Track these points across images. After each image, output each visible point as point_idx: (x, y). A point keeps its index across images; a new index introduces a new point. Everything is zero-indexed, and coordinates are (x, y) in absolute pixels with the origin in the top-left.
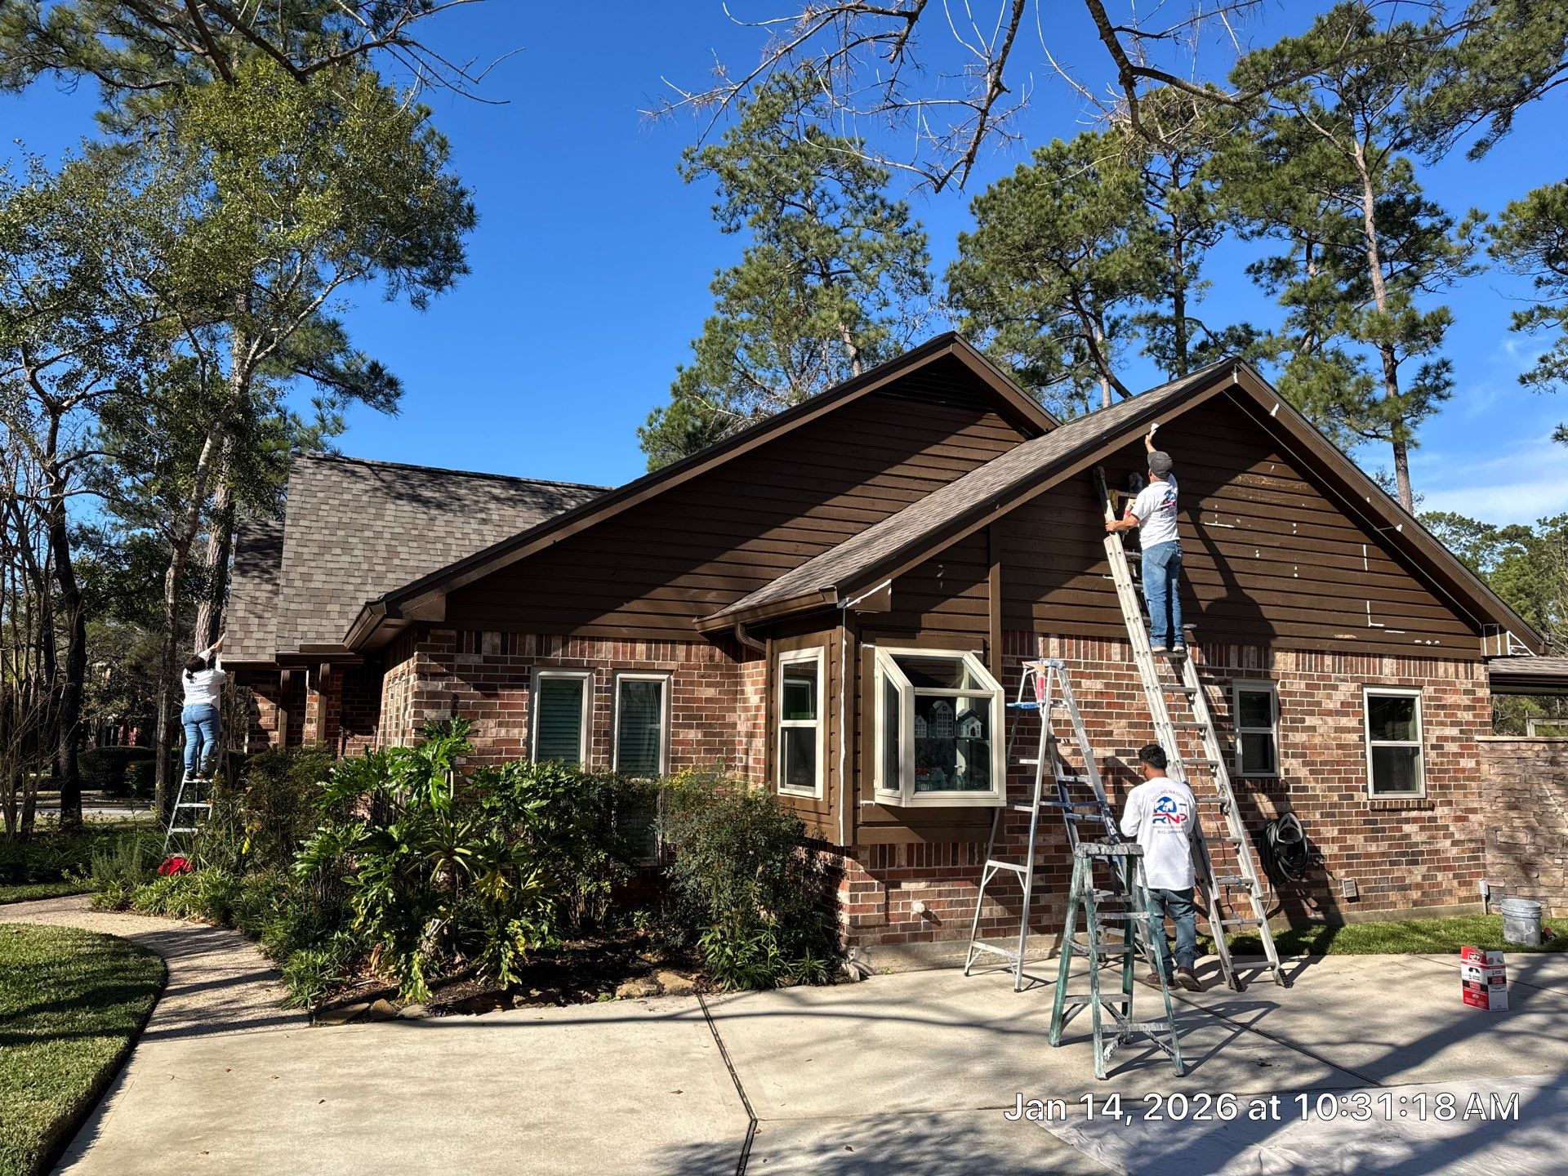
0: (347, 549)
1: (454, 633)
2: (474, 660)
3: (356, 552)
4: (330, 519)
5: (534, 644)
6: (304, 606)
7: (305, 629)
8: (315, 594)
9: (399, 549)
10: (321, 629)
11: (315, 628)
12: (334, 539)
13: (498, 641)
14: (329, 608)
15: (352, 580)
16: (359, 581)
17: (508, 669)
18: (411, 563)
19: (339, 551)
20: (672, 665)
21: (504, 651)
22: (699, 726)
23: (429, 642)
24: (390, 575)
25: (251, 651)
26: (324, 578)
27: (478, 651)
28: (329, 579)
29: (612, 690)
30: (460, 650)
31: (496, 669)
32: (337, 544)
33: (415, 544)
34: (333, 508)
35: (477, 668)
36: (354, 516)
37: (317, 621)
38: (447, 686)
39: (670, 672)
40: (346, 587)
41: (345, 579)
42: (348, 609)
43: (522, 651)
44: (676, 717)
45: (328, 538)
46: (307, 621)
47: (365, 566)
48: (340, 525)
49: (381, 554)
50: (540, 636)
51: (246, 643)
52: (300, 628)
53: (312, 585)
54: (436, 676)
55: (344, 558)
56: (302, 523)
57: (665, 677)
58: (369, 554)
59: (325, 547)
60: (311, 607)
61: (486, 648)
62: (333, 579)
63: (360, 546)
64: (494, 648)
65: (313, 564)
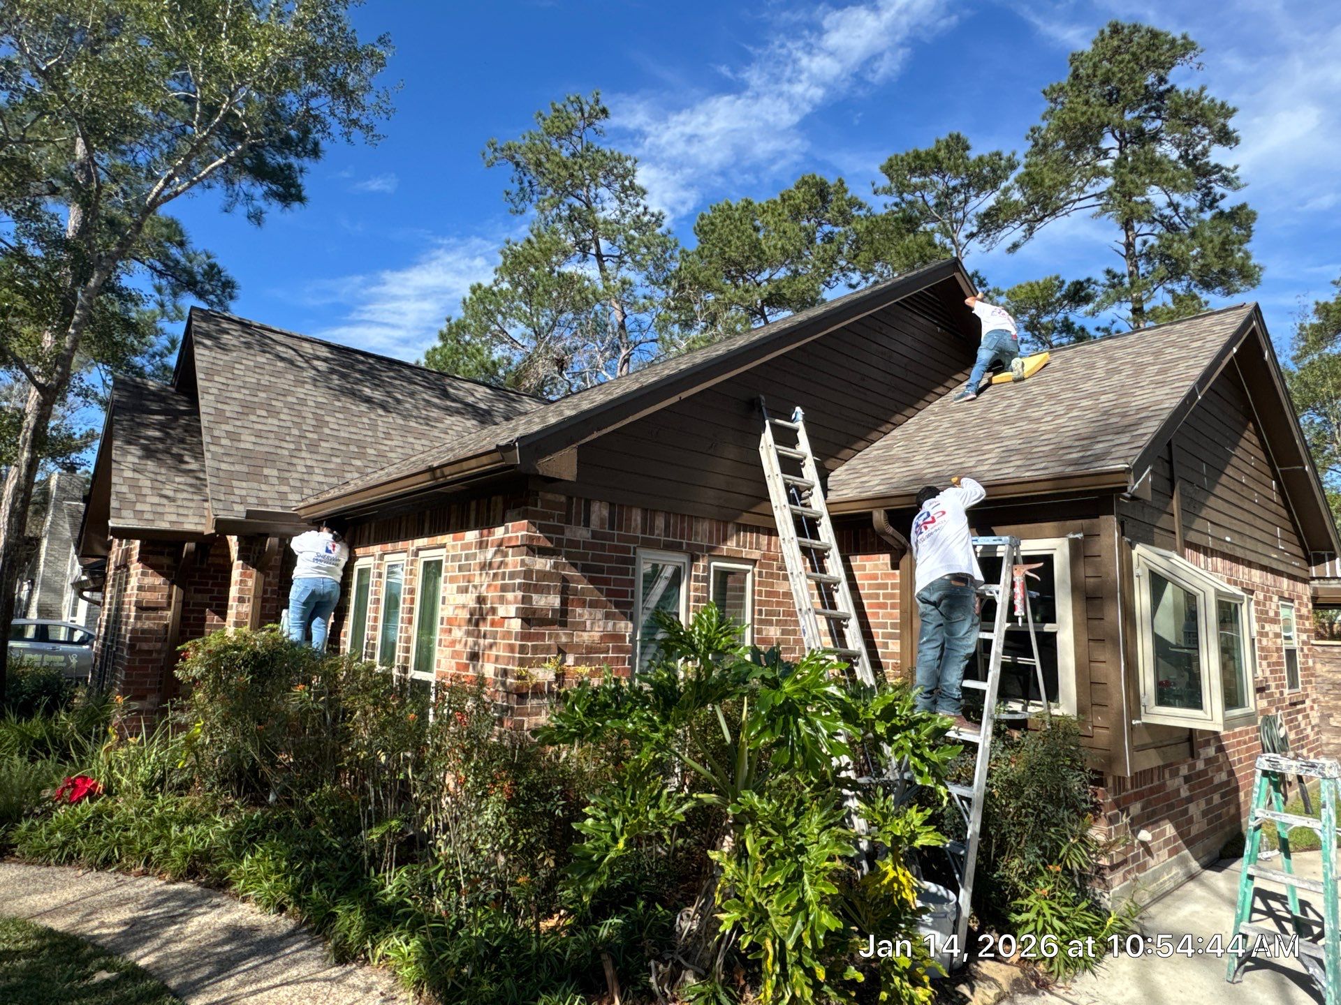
0: (273, 413)
1: (563, 499)
2: (582, 534)
3: (282, 417)
4: (247, 379)
5: (639, 519)
6: (237, 468)
7: (244, 493)
8: (246, 456)
9: (327, 418)
10: (261, 494)
11: (254, 493)
12: (256, 399)
13: (605, 513)
14: (266, 471)
15: (285, 445)
16: (292, 446)
17: (616, 549)
18: (343, 434)
19: (264, 413)
20: (756, 555)
21: (612, 527)
22: (779, 623)
23: (539, 508)
24: (323, 444)
25: (146, 516)
26: (253, 439)
27: (587, 524)
28: (258, 440)
29: (706, 579)
30: (568, 522)
31: (603, 547)
32: (261, 405)
33: (341, 416)
34: (248, 368)
35: (586, 545)
36: (272, 379)
37: (255, 485)
38: (556, 566)
39: (754, 562)
40: (279, 451)
41: (277, 443)
42: (287, 475)
43: (628, 528)
44: (760, 612)
45: (249, 398)
46: (244, 484)
47: (295, 432)
48: (259, 387)
49: (308, 421)
50: (645, 511)
51: (139, 507)
52: (237, 491)
53: (242, 445)
54: (543, 552)
55: (270, 421)
56: (216, 378)
57: (750, 567)
58: (296, 419)
59: (247, 408)
60: (245, 469)
61: (594, 518)
62: (264, 441)
63: (285, 410)
64: (602, 520)
65: (238, 423)
